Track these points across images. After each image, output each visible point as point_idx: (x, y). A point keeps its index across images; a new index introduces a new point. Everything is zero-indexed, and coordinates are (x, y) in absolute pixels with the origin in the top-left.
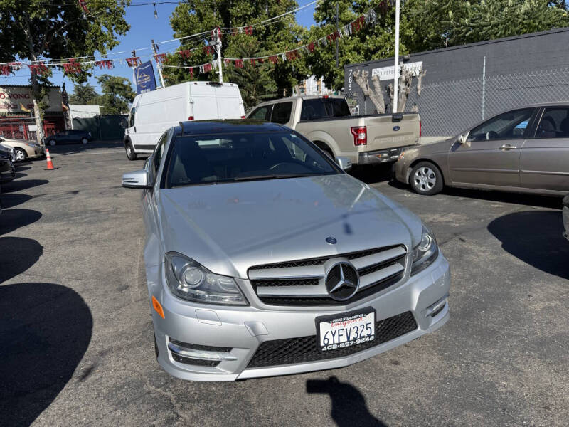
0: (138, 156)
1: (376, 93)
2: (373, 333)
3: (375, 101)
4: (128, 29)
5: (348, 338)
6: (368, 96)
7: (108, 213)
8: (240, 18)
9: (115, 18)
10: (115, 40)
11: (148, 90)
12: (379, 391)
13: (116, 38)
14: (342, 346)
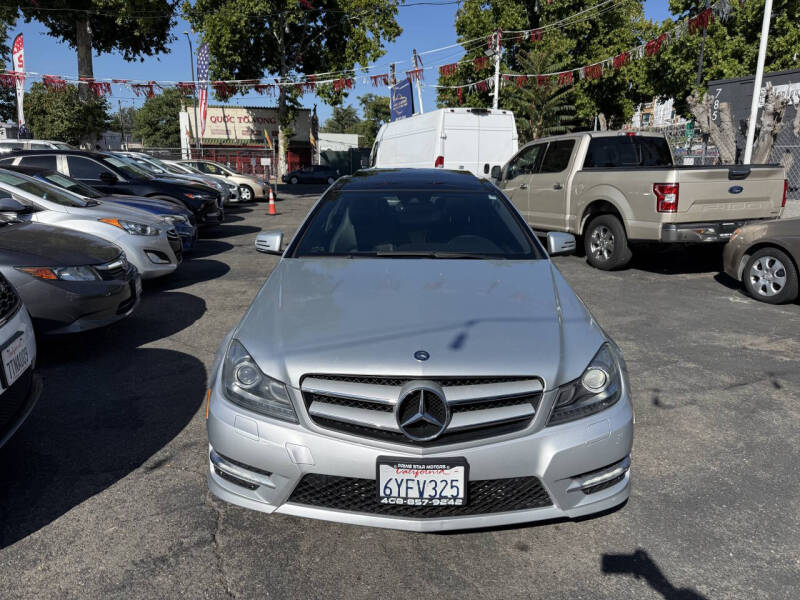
1: (722, 130)
2: (461, 495)
5: (421, 494)
6: (710, 134)
10: (381, 49)
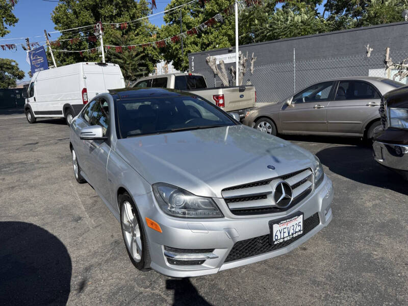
0: (37, 120)
1: (222, 72)
2: (302, 229)
3: (222, 78)
4: (16, 21)
5: (289, 233)
6: (217, 74)
7: (32, 164)
8: (107, 17)
9: (5, 13)
10: (6, 30)
11: (41, 69)
12: (304, 269)
13: (6, 28)
14: (286, 239)
